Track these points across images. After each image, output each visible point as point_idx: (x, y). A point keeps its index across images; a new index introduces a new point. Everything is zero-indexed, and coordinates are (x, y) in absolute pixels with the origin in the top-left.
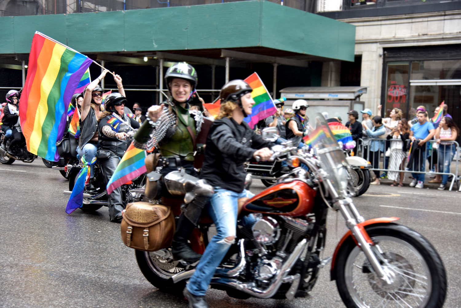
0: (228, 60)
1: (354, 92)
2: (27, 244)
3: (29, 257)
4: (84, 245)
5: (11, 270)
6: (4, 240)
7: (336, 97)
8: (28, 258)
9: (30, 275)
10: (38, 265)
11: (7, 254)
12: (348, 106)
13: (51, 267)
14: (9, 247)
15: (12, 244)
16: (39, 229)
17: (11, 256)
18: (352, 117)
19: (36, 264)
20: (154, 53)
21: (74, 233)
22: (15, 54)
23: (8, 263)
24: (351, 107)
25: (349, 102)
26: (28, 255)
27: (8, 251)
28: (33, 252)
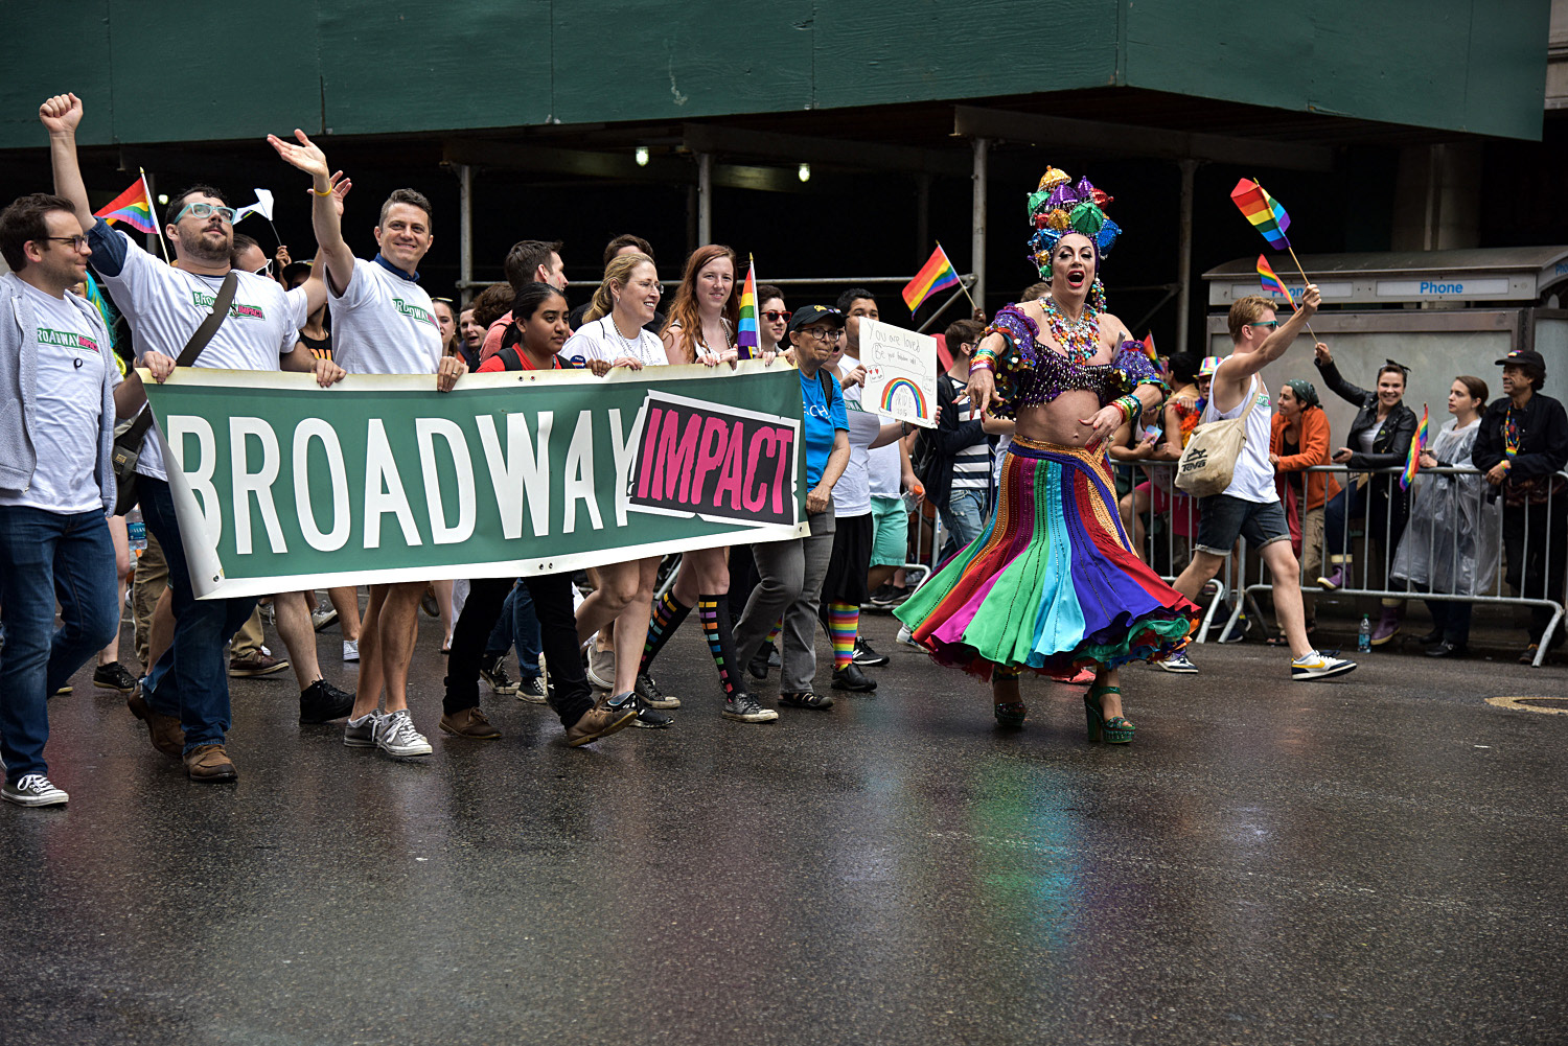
0: (981, 148)
1: (1535, 272)
2: (123, 912)
3: (123, 962)
4: (352, 912)
5: (46, 1016)
6: (31, 896)
7: (1451, 296)
8: (120, 969)
9: (120, 1035)
10: (159, 995)
11: (39, 949)
12: (1509, 331)
13: (210, 1002)
14: (50, 921)
15: (62, 910)
16: (175, 849)
17: (54, 961)
18: (1519, 379)
19: (151, 991)
20: (675, 126)
21: (317, 866)
22: (116, 147)
23: (37, 987)
24: (1524, 338)
25: (1516, 312)
26: (123, 955)
27: (41, 939)
28: (142, 943)
